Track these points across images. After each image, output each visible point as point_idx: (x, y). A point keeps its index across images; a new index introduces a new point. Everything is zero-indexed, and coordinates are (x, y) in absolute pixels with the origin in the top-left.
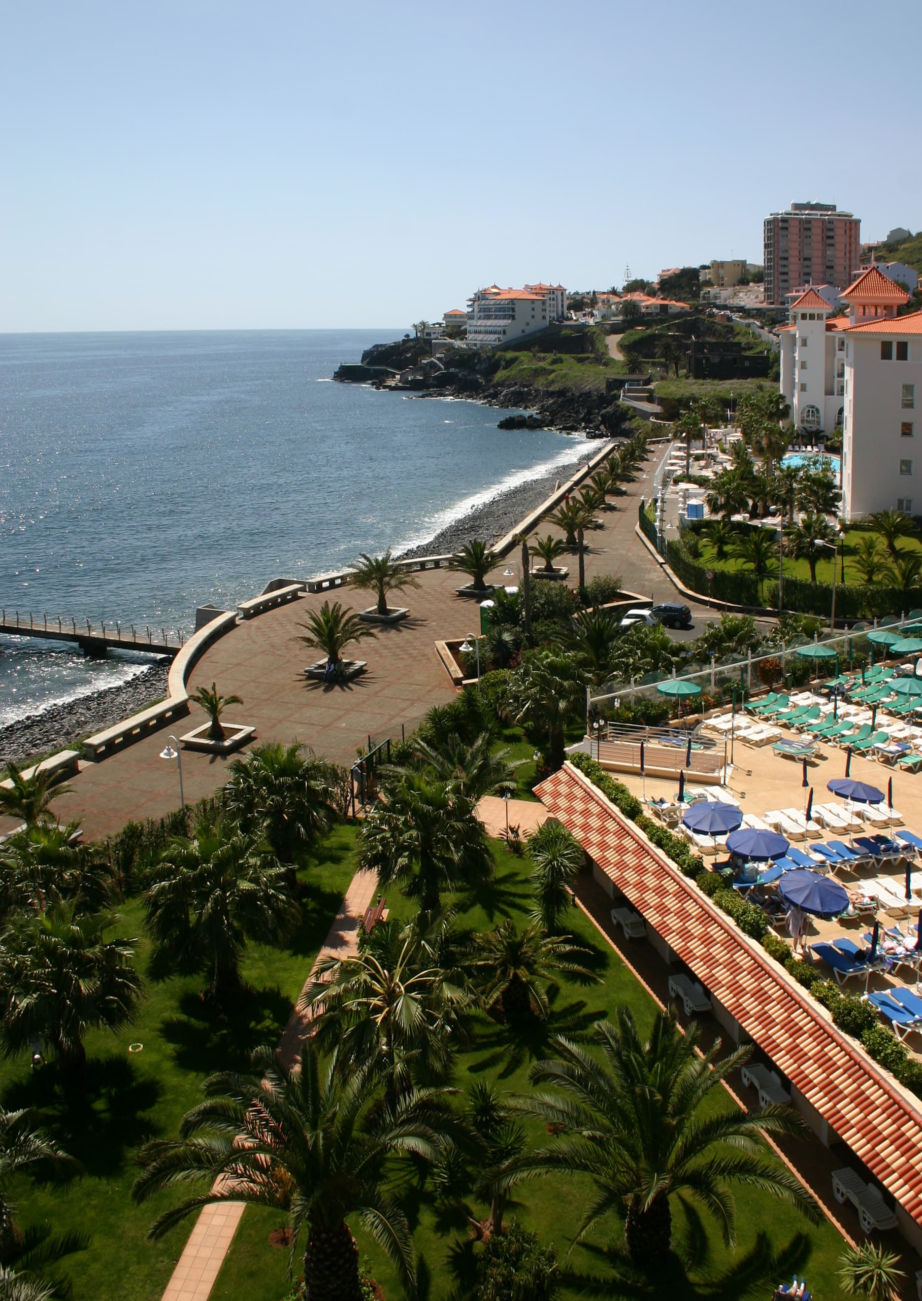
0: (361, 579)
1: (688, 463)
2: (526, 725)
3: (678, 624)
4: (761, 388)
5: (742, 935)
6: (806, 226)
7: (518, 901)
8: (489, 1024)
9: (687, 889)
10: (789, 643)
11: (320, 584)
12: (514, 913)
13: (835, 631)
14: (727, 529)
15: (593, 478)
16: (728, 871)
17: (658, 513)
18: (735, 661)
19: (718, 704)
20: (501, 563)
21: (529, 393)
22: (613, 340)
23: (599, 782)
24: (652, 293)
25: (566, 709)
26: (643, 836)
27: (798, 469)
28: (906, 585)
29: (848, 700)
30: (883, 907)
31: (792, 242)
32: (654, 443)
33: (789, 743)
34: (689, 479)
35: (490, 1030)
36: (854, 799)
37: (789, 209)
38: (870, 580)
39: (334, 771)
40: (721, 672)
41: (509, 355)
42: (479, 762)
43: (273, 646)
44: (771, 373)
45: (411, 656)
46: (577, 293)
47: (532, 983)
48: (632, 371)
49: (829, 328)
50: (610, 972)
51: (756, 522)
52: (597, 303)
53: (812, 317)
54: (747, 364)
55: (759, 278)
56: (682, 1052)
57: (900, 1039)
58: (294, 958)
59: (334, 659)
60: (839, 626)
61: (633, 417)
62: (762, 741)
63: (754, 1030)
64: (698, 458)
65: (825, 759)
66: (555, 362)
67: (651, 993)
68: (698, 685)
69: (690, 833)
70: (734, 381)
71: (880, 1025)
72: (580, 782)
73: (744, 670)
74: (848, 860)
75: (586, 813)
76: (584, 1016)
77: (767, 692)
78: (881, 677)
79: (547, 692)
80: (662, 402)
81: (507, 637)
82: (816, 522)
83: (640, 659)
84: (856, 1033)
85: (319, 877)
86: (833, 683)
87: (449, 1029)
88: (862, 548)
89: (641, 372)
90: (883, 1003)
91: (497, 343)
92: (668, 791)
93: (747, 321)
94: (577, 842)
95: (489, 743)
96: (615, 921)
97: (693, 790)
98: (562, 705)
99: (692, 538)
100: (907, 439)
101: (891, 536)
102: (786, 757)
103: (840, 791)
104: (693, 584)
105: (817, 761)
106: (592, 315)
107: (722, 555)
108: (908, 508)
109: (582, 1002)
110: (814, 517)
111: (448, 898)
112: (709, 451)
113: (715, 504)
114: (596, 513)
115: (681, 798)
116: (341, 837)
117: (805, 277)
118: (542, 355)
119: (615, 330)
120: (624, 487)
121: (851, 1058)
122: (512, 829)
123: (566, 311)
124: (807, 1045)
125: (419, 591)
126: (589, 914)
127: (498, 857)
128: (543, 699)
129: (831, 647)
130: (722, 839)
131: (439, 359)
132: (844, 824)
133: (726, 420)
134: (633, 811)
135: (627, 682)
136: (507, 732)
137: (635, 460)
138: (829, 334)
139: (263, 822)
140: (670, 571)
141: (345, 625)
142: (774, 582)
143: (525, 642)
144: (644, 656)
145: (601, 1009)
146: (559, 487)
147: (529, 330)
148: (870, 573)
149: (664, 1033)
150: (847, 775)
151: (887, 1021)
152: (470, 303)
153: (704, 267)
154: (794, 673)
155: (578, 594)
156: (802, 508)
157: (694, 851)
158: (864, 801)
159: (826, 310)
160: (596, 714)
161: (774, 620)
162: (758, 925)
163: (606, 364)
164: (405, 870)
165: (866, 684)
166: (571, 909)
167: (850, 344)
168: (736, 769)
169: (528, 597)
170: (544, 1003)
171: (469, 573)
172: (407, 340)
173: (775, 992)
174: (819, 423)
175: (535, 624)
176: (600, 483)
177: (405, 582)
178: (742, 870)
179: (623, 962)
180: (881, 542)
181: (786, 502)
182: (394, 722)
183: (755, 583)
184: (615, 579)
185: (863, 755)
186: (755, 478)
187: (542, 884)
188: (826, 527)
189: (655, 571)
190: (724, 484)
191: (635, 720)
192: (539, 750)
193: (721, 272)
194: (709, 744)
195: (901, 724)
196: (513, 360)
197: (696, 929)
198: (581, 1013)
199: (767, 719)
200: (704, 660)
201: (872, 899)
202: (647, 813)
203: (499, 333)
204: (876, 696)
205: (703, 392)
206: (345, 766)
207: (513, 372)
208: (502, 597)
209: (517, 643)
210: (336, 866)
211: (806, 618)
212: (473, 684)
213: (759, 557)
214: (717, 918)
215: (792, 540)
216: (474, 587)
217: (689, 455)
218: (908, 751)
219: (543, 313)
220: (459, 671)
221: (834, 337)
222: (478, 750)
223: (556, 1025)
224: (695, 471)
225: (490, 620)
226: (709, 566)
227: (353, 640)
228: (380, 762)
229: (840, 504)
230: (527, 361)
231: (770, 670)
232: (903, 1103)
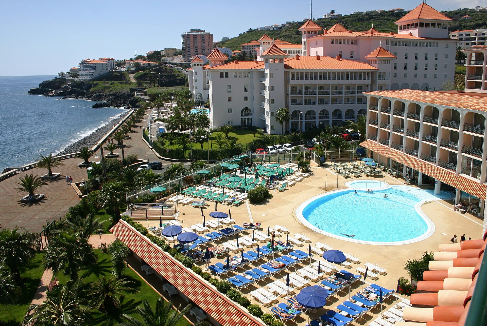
0: (41, 165)
1: (159, 115)
2: (106, 208)
3: (158, 168)
4: (183, 89)
5: (185, 267)
6: (195, 36)
7: (107, 269)
8: (100, 314)
9: (166, 255)
10: (194, 170)
11: (25, 168)
12: (106, 273)
13: (210, 164)
14: (173, 135)
15: (126, 122)
16: (179, 247)
17: (149, 132)
18: (177, 178)
19: (172, 193)
20: (94, 154)
21: (103, 95)
22: (132, 76)
23: (132, 224)
24: (145, 60)
25: (119, 201)
26: (149, 240)
27: (195, 114)
28: (232, 148)
29: (215, 186)
30: (231, 250)
31: (191, 42)
32: (147, 109)
33: (197, 202)
34: (160, 120)
35: (100, 316)
36: (218, 218)
37: (190, 31)
38: (221, 147)
39: (33, 235)
40: (172, 182)
41: (95, 82)
42: (88, 224)
43: (7, 192)
44: (186, 84)
45: (62, 189)
46: (119, 61)
47: (114, 297)
48: (139, 86)
49: (203, 68)
50: (142, 288)
51: (183, 132)
52: (126, 64)
53: (198, 65)
54: (178, 81)
55: (181, 53)
56: (167, 311)
57: (239, 291)
58: (21, 306)
59: (32, 194)
60: (211, 163)
61: (140, 101)
62: (188, 203)
63: (192, 297)
64: (162, 113)
65: (209, 206)
66: (112, 84)
67: (157, 291)
68: (165, 187)
69: (165, 237)
70: (174, 87)
71: (233, 288)
72: (126, 226)
73: (180, 180)
74: (218, 237)
75: (129, 235)
76: (134, 304)
77: (188, 187)
78: (226, 177)
79: (112, 196)
80: (149, 95)
81: (97, 179)
82: (202, 131)
83: (144, 181)
84: (225, 292)
85: (30, 274)
86: (210, 181)
87: (83, 320)
88: (217, 137)
89: (142, 86)
90: (233, 281)
91: (90, 78)
92: (156, 224)
93: (177, 67)
94: (126, 246)
95: (92, 217)
96: (142, 270)
97: (165, 222)
98: (118, 200)
99: (161, 139)
100: (230, 102)
101: (226, 133)
102: (196, 207)
103: (213, 216)
104: (162, 154)
105: (206, 207)
106: (124, 68)
107: (172, 144)
108: (232, 124)
109: (133, 299)
110: (201, 129)
111: (80, 273)
112: (166, 110)
113: (168, 127)
114: (128, 134)
115: (161, 226)
116: (38, 258)
117: (196, 52)
118: (107, 82)
119: (132, 72)
120: (137, 124)
121: (224, 300)
122: (103, 245)
123: (115, 67)
124: (210, 299)
125: (64, 166)
126: (133, 269)
127: (99, 255)
128: (111, 199)
129: (209, 170)
130: (176, 237)
131: (69, 85)
132: (216, 226)
133: (171, 100)
134: (145, 232)
135: (140, 190)
136: (99, 212)
137: (141, 115)
138: (203, 70)
139: (3, 259)
140: (154, 151)
141: (35, 182)
142: (189, 151)
143: (104, 180)
144: (146, 180)
145: (140, 301)
146: (115, 126)
147: (101, 74)
148: (221, 145)
149: (160, 306)
150: (216, 210)
151: (234, 286)
152: (79, 65)
153: (162, 51)
154: (197, 180)
155: (122, 162)
156: (197, 126)
157: (167, 242)
158: (222, 218)
159: (202, 63)
160: (130, 202)
161: (190, 163)
162: (190, 264)
163: (130, 84)
164: (63, 267)
165: (221, 180)
166: (126, 269)
167: (210, 73)
168: (180, 213)
169: (104, 165)
170: (118, 303)
171: (83, 158)
172: (56, 79)
173: (198, 284)
174: (202, 99)
175: (107, 174)
176: (129, 124)
177: (58, 164)
178: (184, 246)
179: (146, 283)
180: (223, 135)
181: (191, 125)
182: (57, 214)
183: (183, 152)
184: (135, 155)
185: (221, 203)
186: (181, 118)
187: (115, 262)
188: (205, 132)
189: (149, 151)
190: (171, 121)
191: (144, 202)
192: (112, 216)
193: (168, 52)
194: (170, 206)
195: (233, 191)
196: (97, 84)
197: (170, 268)
198: (133, 303)
199: (189, 196)
200: (166, 179)
201: (227, 248)
202: (150, 232)
203: (91, 75)
204: (224, 184)
205: (163, 91)
206: (38, 232)
207: (97, 88)
208: (95, 166)
209: (101, 181)
210: (37, 269)
211: (200, 162)
212: (86, 197)
213: (184, 143)
214: (177, 263)
215: (195, 137)
216: (85, 163)
217: (159, 112)
218: (235, 200)
219: (107, 68)
220: (81, 193)
221: (205, 72)
222: (88, 220)
223: (125, 309)
224: (162, 117)
225: (91, 174)
226: (167, 148)
227: (39, 187)
228: (52, 229)
229: (210, 124)
230: (101, 84)
231: (189, 180)
232: (242, 311)
